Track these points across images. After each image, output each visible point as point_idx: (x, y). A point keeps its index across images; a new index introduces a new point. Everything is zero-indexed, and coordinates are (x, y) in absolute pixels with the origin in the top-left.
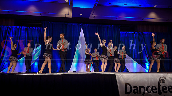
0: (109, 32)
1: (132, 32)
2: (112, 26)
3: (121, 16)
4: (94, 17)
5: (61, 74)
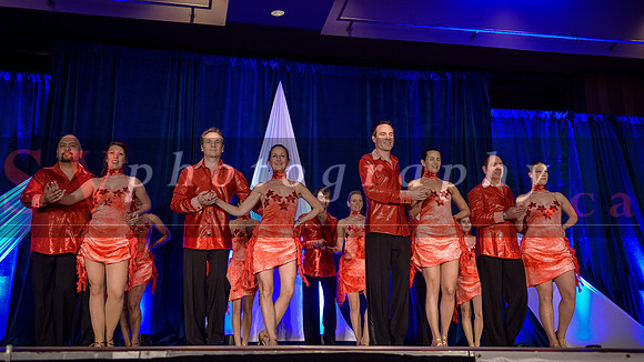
0: (429, 108)
1: (558, 115)
2: (449, 75)
3: (495, 28)
4: (349, 29)
5: (154, 354)
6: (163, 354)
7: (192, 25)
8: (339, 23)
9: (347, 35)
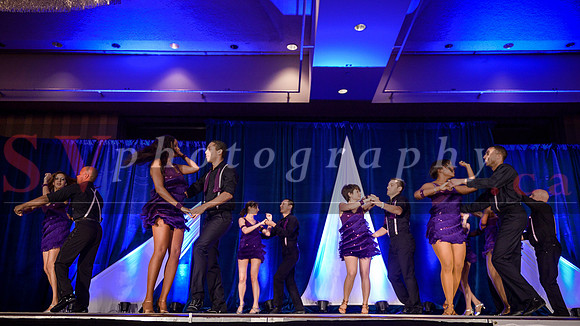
2: (463, 124)
3: (491, 89)
4: (391, 98)
5: (276, 320)
6: (281, 320)
7: (288, 103)
8: (384, 94)
9: (389, 101)
